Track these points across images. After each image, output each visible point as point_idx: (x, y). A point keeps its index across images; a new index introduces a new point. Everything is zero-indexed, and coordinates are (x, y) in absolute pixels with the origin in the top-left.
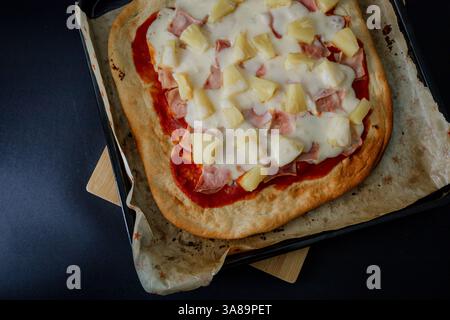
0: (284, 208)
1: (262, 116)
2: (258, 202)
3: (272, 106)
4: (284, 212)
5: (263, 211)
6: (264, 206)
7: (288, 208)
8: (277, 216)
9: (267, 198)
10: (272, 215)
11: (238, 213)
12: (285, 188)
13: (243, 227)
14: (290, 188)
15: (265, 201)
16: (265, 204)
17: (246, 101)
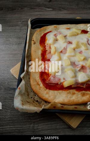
0: (77, 98)
1: (77, 66)
2: (68, 93)
3: (81, 63)
4: (77, 100)
5: (69, 97)
6: (70, 96)
7: (79, 99)
8: (74, 100)
9: (72, 93)
10: (72, 99)
11: (59, 95)
12: (80, 92)
13: (59, 100)
14: (81, 92)
15: (71, 94)
16: (70, 95)
17: (73, 59)
